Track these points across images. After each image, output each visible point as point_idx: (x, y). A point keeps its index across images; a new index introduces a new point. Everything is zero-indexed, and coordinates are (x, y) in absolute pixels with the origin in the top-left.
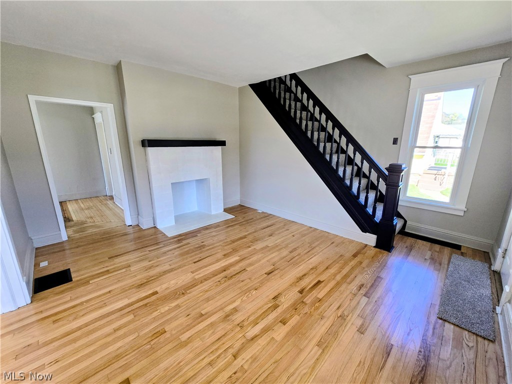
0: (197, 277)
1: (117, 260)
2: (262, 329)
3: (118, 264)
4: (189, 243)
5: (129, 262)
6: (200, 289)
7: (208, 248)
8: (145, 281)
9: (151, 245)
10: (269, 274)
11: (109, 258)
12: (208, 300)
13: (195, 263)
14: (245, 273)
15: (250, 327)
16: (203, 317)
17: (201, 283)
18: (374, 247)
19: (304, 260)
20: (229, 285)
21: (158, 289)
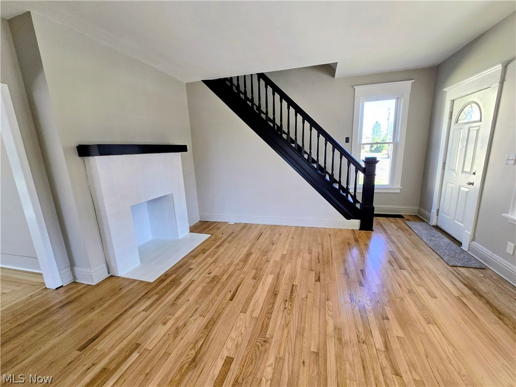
0: (255, 314)
1: (102, 345)
2: (381, 334)
3: (109, 352)
4: (192, 282)
5: (129, 338)
6: (277, 327)
7: (225, 277)
8: (193, 352)
9: (137, 302)
10: (319, 280)
11: (82, 349)
12: (300, 333)
13: (231, 299)
14: (298, 289)
15: (370, 338)
16: (321, 354)
17: (269, 319)
18: (360, 230)
19: (328, 257)
20: (301, 308)
21: (225, 353)
